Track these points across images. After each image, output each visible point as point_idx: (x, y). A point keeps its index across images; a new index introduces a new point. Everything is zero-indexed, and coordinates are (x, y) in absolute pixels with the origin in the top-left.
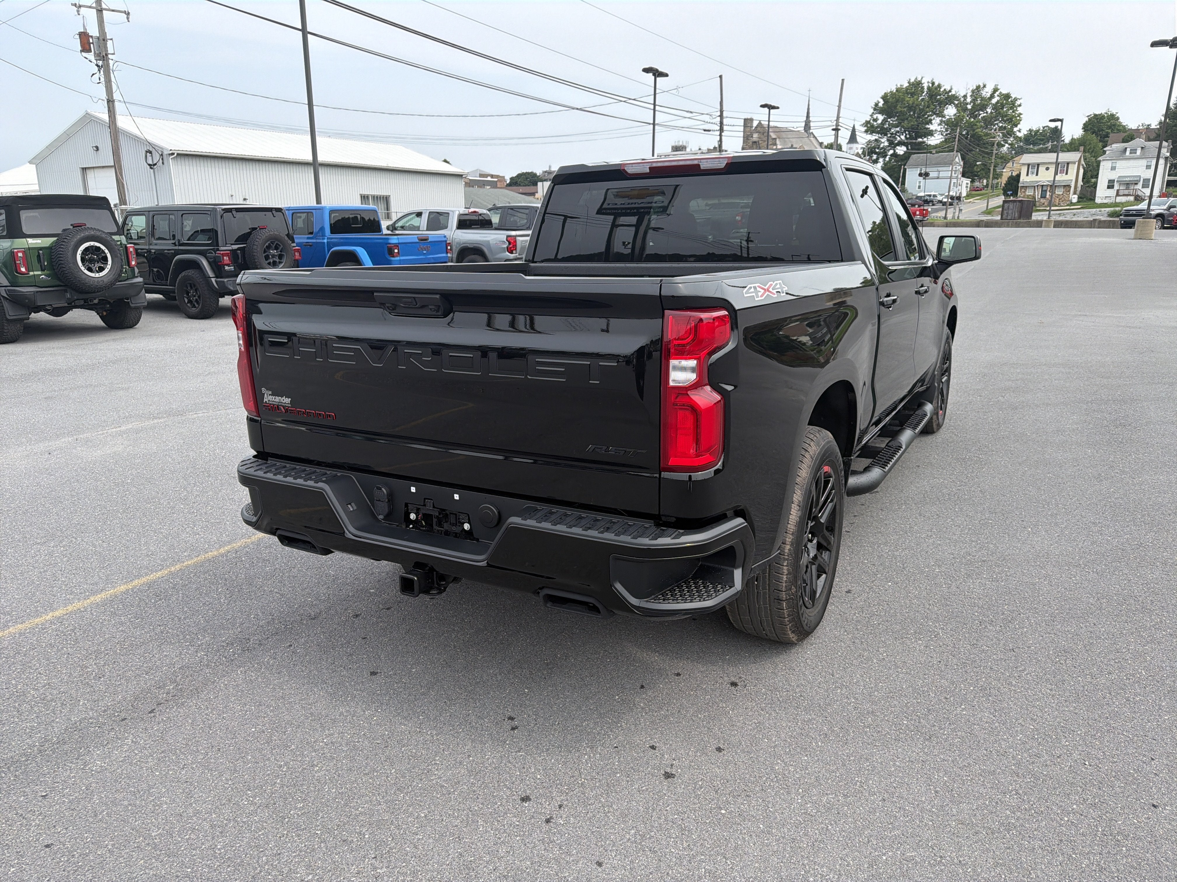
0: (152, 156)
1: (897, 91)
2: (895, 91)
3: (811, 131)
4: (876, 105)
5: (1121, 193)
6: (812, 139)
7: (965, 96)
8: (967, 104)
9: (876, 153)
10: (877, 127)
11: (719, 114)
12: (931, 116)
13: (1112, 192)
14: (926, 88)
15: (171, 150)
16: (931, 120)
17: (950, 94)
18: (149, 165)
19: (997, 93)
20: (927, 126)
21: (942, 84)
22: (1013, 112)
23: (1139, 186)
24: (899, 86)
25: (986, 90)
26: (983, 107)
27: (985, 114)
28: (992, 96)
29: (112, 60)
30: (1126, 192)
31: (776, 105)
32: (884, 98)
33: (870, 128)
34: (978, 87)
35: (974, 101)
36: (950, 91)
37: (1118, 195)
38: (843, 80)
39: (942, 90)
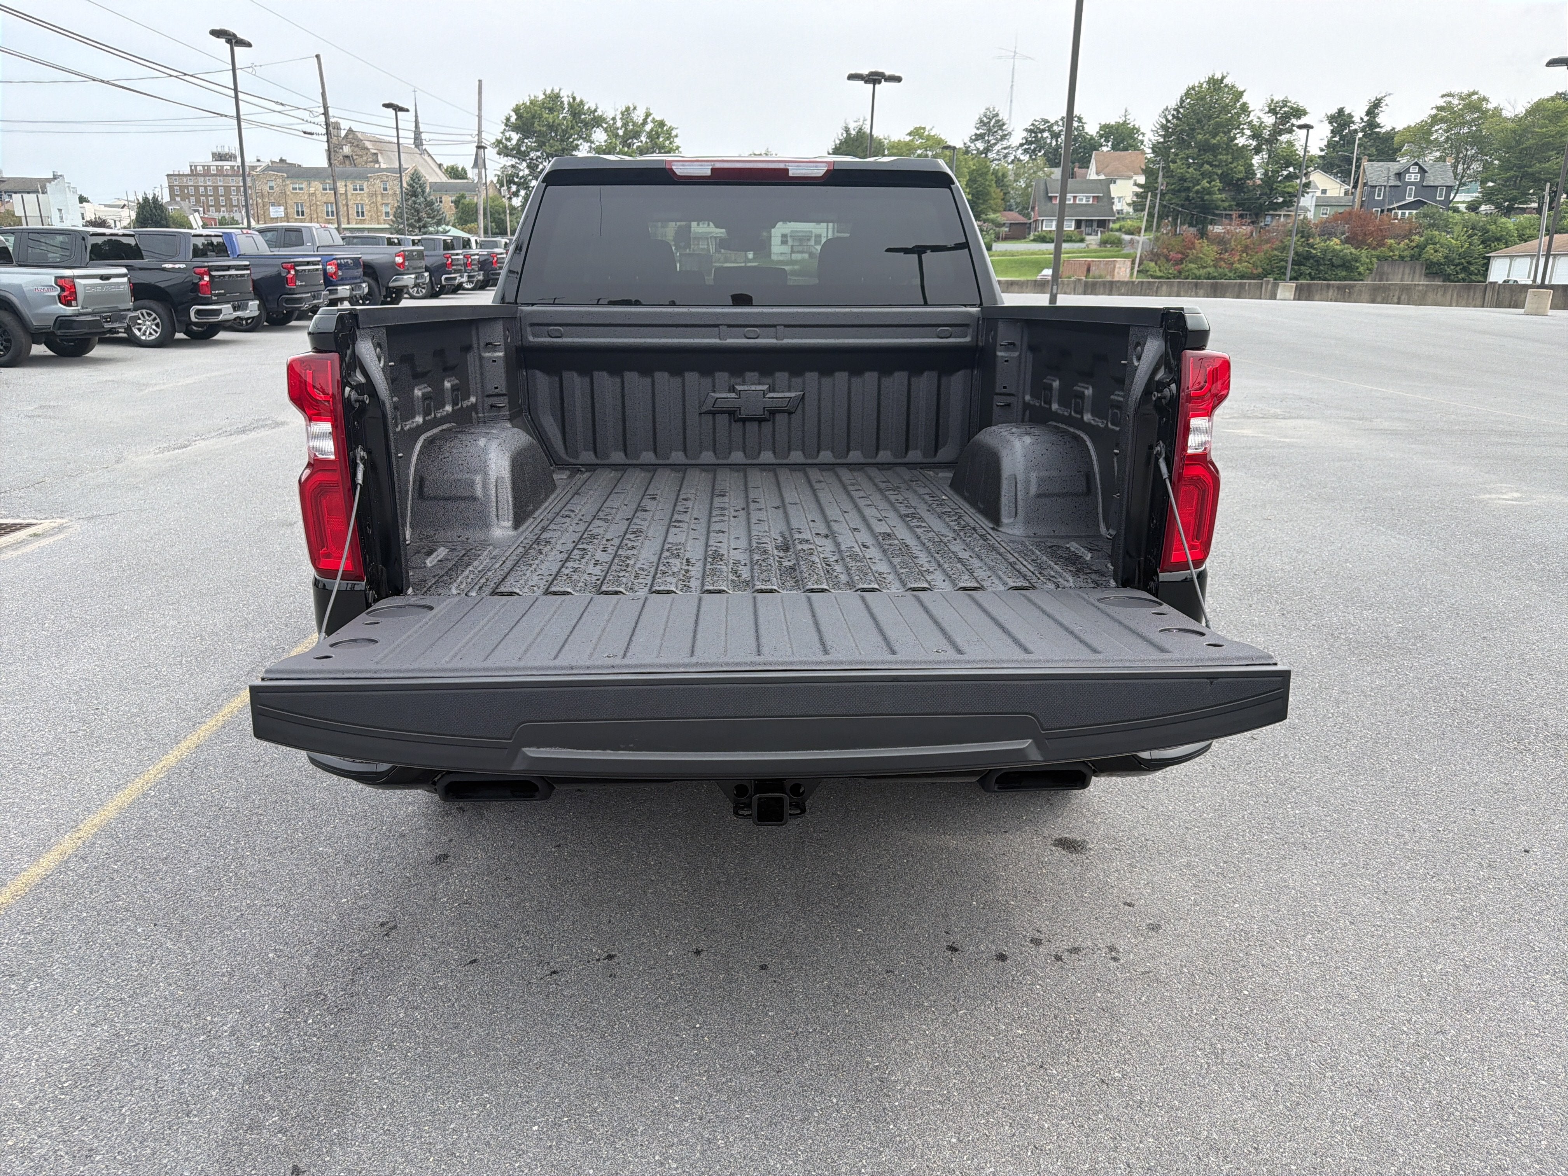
1: (531, 103)
2: (528, 104)
3: (424, 147)
4: (508, 119)
5: (795, 249)
6: (426, 157)
7: (614, 119)
8: (618, 129)
9: (515, 183)
10: (512, 150)
11: (322, 110)
12: (577, 139)
13: (786, 249)
14: (566, 103)
16: (577, 145)
17: (596, 114)
19: (650, 119)
20: (574, 153)
21: (585, 101)
22: (671, 143)
23: (812, 242)
24: (533, 98)
25: (637, 112)
26: (636, 135)
27: (640, 144)
28: (645, 122)
30: (800, 248)
31: (405, 106)
32: (516, 110)
33: (504, 150)
34: (628, 109)
35: (625, 125)
36: (595, 111)
37: (792, 252)
38: (480, 81)
39: (586, 108)
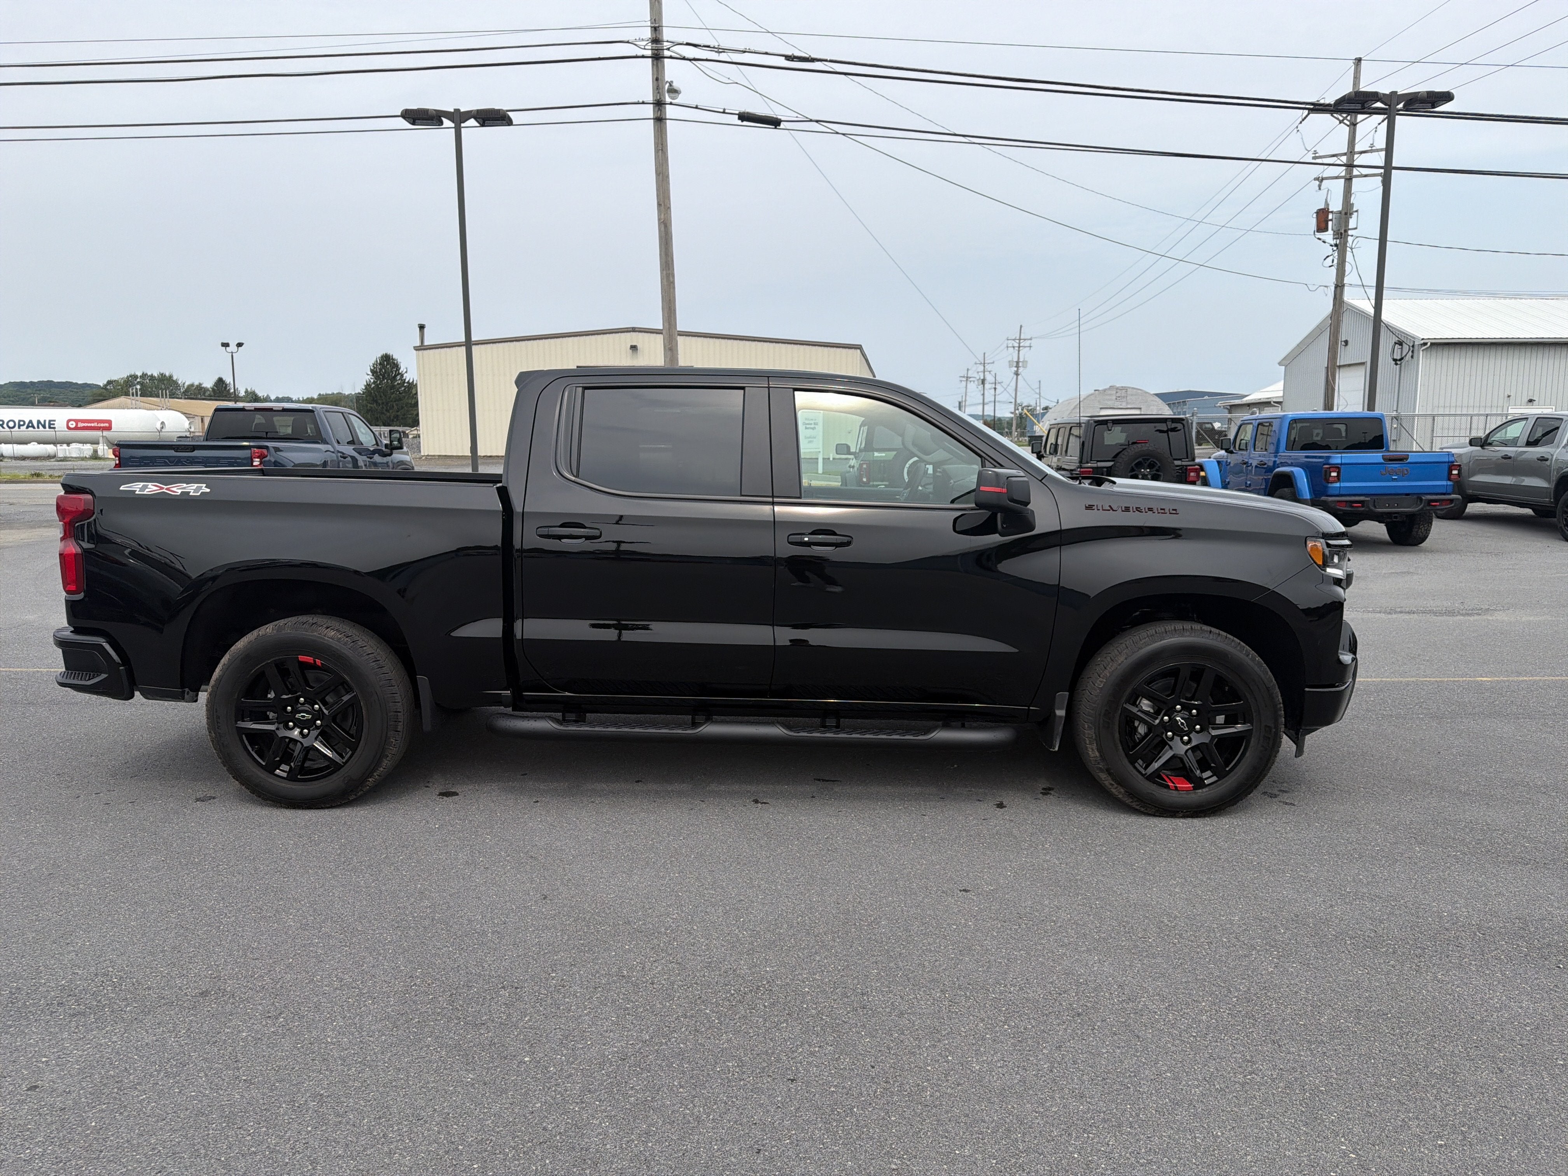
0: (1402, 348)
15: (1423, 339)
18: (1395, 360)
29: (1352, 236)
